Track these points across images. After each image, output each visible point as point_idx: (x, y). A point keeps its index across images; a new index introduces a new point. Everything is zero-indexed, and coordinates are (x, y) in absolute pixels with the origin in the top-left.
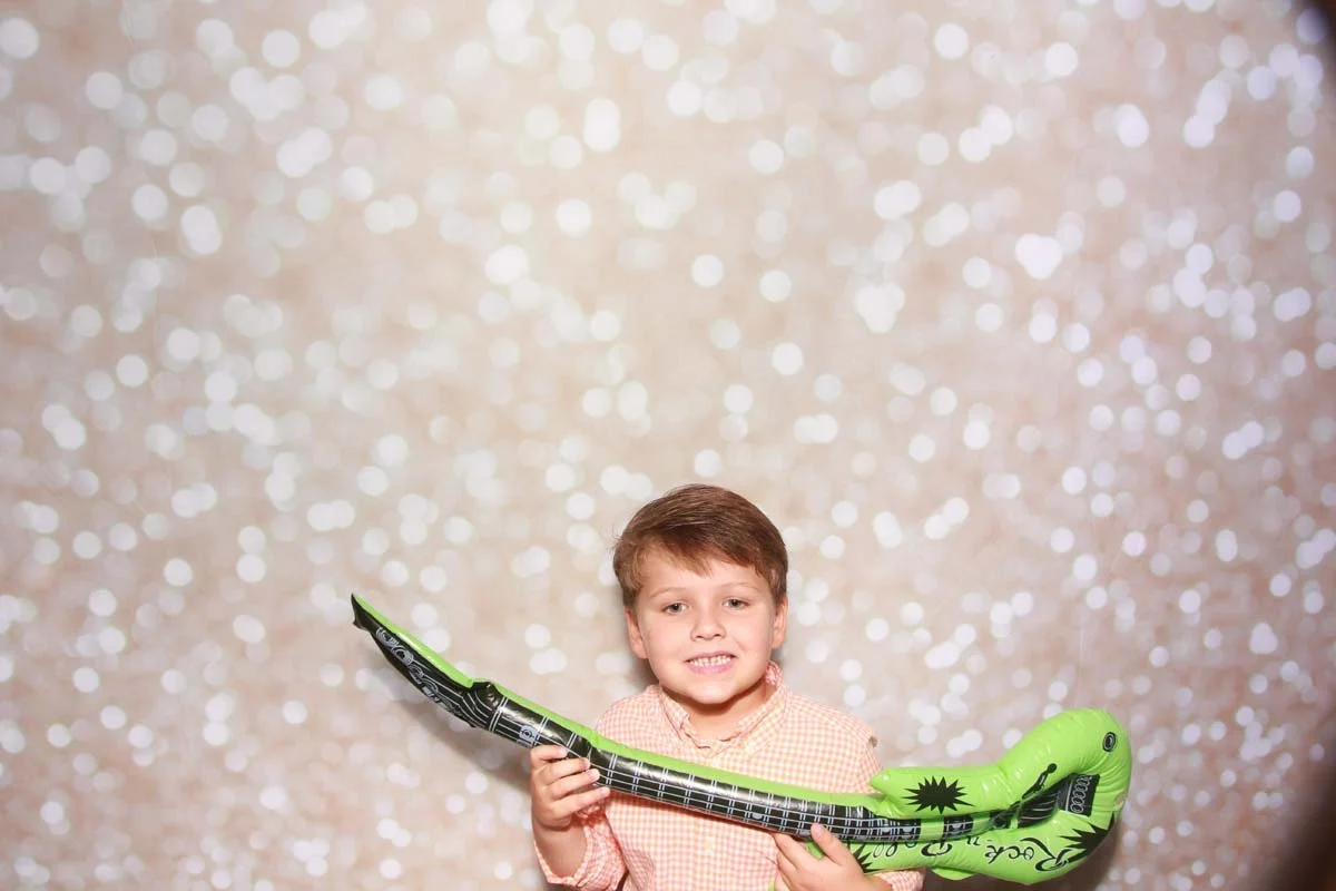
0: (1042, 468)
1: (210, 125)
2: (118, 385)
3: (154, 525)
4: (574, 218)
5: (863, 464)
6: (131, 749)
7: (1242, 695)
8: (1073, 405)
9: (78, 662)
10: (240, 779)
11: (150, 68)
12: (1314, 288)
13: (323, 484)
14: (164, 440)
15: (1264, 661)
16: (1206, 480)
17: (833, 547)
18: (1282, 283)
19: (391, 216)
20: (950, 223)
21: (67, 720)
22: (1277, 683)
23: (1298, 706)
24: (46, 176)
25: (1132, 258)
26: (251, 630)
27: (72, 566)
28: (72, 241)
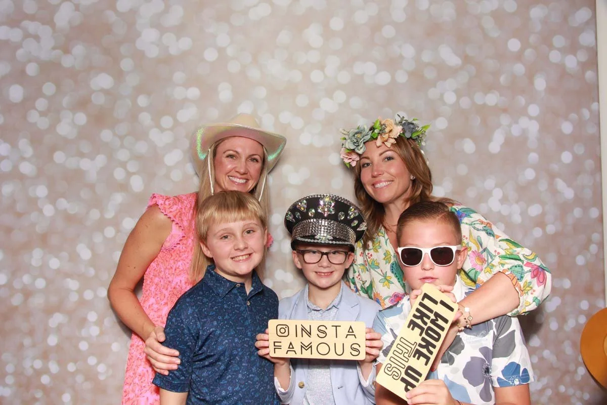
1: (142, 148)
2: (105, 238)
6: (98, 373)
9: (82, 339)
11: (123, 128)
12: (543, 204)
21: (75, 361)
23: (552, 368)
24: (85, 164)
28: (92, 187)
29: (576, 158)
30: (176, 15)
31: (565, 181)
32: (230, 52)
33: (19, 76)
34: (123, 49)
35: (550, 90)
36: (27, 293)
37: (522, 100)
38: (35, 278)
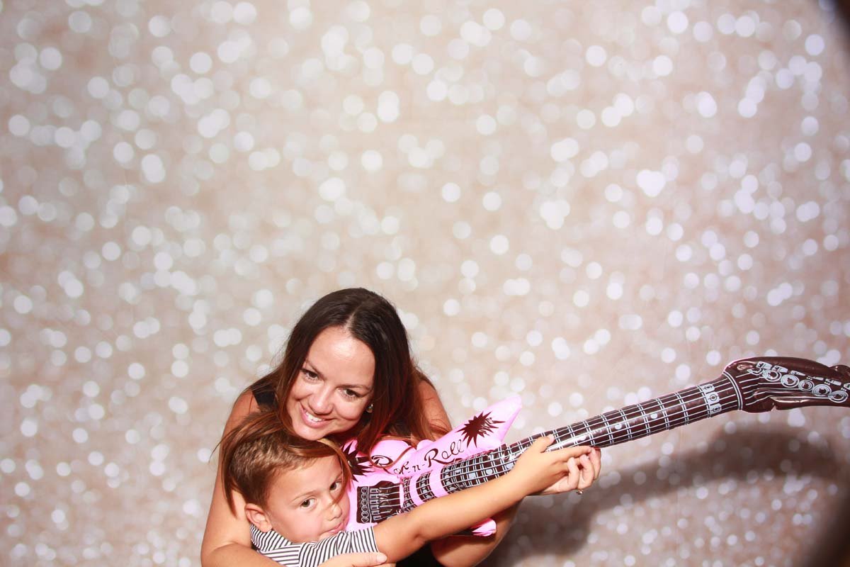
0: (655, 312)
3: (123, 343)
4: (372, 161)
5: (545, 308)
7: (784, 454)
8: (674, 272)
10: (171, 496)
13: (223, 318)
14: (129, 292)
15: (797, 432)
16: (757, 319)
17: (527, 358)
18: (801, 198)
19: (264, 160)
20: (596, 164)
22: (805, 445)
25: (708, 184)
26: (179, 406)
27: (73, 367)
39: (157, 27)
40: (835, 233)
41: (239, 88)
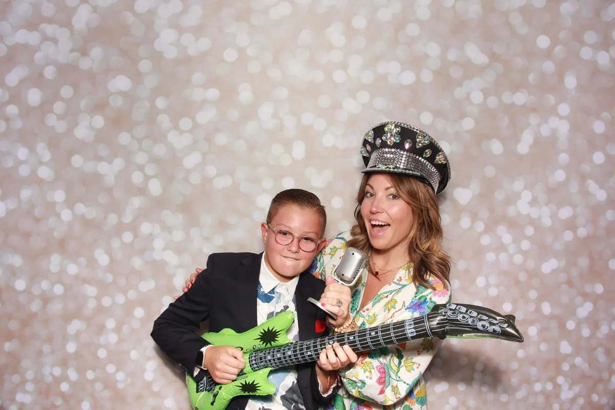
0: (468, 277)
1: (160, 150)
2: (123, 243)
3: (132, 294)
6: (117, 381)
7: (559, 371)
8: (479, 252)
9: (100, 346)
10: (157, 395)
11: (140, 131)
12: (574, 206)
14: (137, 262)
15: (566, 357)
16: (535, 282)
18: (560, 205)
19: (223, 183)
21: (94, 369)
22: (573, 366)
23: (583, 377)
24: (103, 168)
27: (100, 309)
28: (109, 191)
29: (609, 158)
30: (195, 15)
31: (597, 182)
32: (250, 52)
33: (37, 79)
34: (142, 51)
35: (581, 88)
36: (46, 299)
37: (551, 99)
38: (53, 284)
39: (160, 103)
40: (584, 227)
41: (209, 139)
